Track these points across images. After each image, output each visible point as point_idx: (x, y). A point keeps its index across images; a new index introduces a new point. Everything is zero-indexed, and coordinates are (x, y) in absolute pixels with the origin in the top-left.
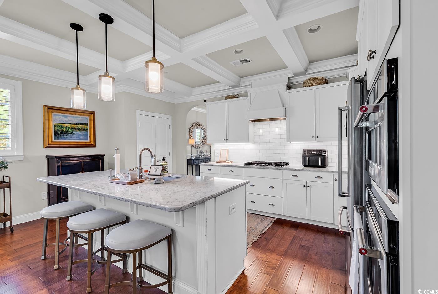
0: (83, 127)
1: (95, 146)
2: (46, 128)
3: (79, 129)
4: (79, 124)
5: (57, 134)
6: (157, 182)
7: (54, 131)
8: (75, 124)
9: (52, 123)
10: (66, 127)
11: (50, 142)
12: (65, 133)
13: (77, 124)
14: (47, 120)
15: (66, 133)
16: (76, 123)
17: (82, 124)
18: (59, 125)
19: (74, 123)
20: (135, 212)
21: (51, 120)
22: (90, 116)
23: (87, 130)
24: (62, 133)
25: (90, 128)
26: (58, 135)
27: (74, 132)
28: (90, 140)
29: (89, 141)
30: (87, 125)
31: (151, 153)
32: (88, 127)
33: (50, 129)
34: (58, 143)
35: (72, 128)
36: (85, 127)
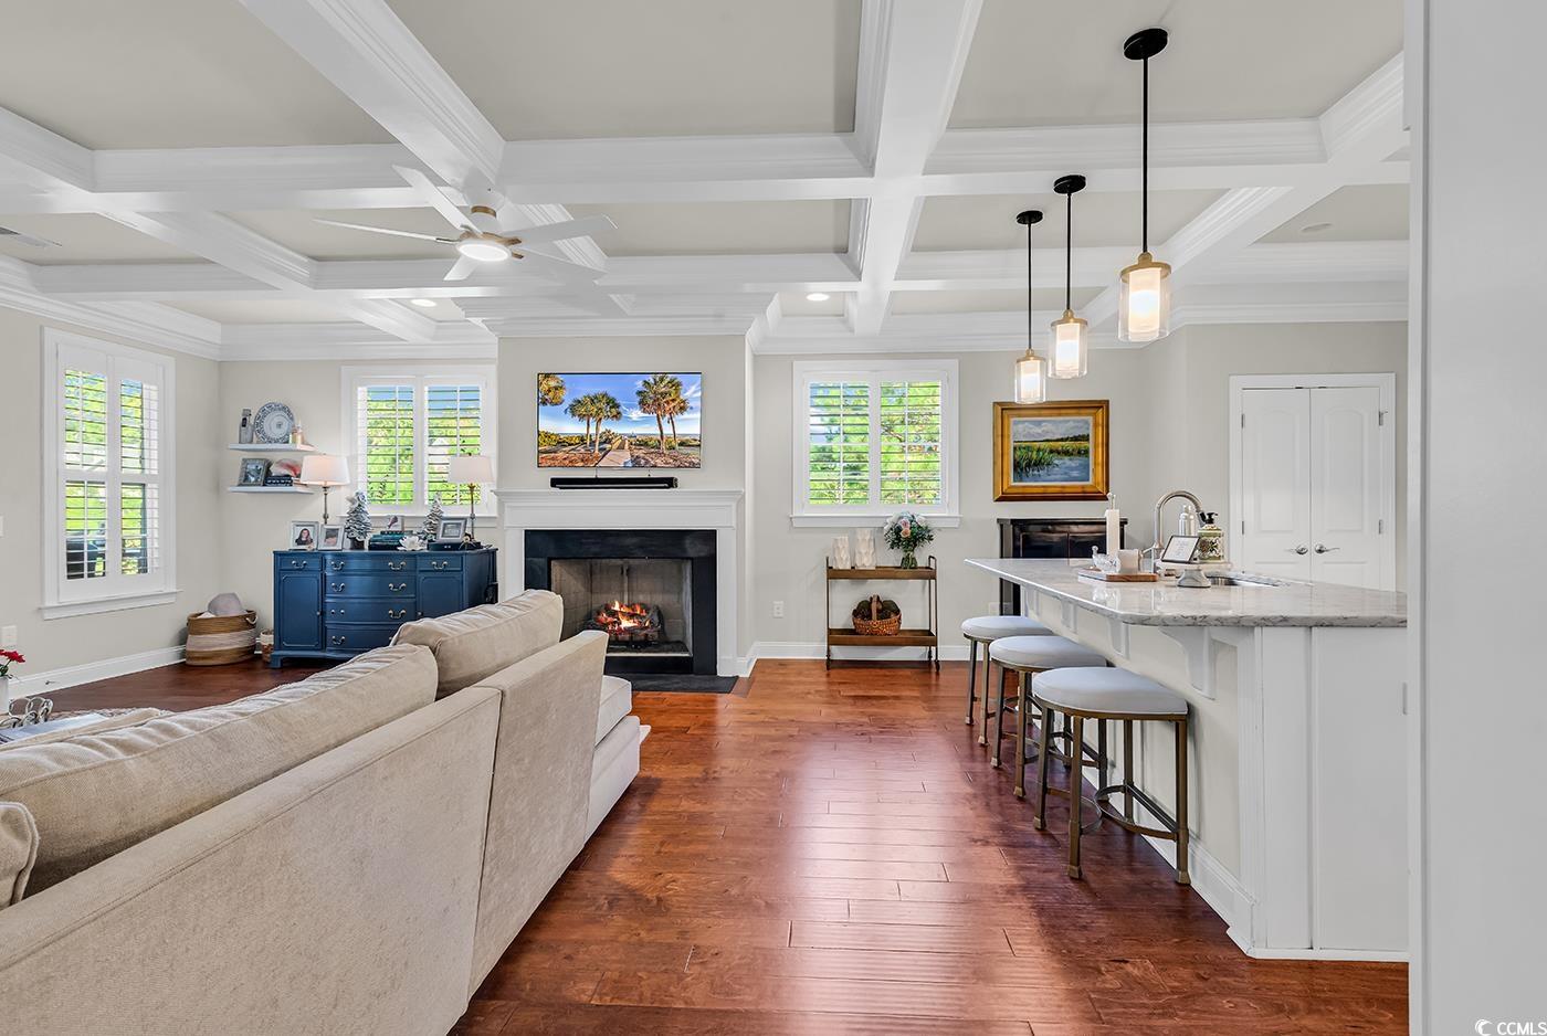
0: (1076, 448)
1: (1105, 498)
2: (999, 455)
3: (1067, 453)
4: (1067, 439)
5: (1020, 469)
6: (1183, 583)
7: (1015, 460)
8: (1058, 440)
9: (1009, 442)
10: (1039, 450)
11: (1005, 487)
12: (1035, 465)
13: (1062, 440)
14: (1001, 433)
15: (1038, 464)
16: (1060, 437)
17: (1076, 439)
18: (1024, 445)
19: (1055, 438)
20: (1123, 653)
21: (1009, 436)
22: (1095, 415)
23: (1087, 452)
24: (1028, 465)
25: (1096, 446)
26: (1022, 470)
27: (1056, 462)
28: (1093, 482)
29: (1090, 483)
30: (1088, 440)
31: (1197, 507)
32: (1090, 445)
33: (1005, 458)
34: (1021, 491)
35: (1051, 452)
36: (1083, 444)
